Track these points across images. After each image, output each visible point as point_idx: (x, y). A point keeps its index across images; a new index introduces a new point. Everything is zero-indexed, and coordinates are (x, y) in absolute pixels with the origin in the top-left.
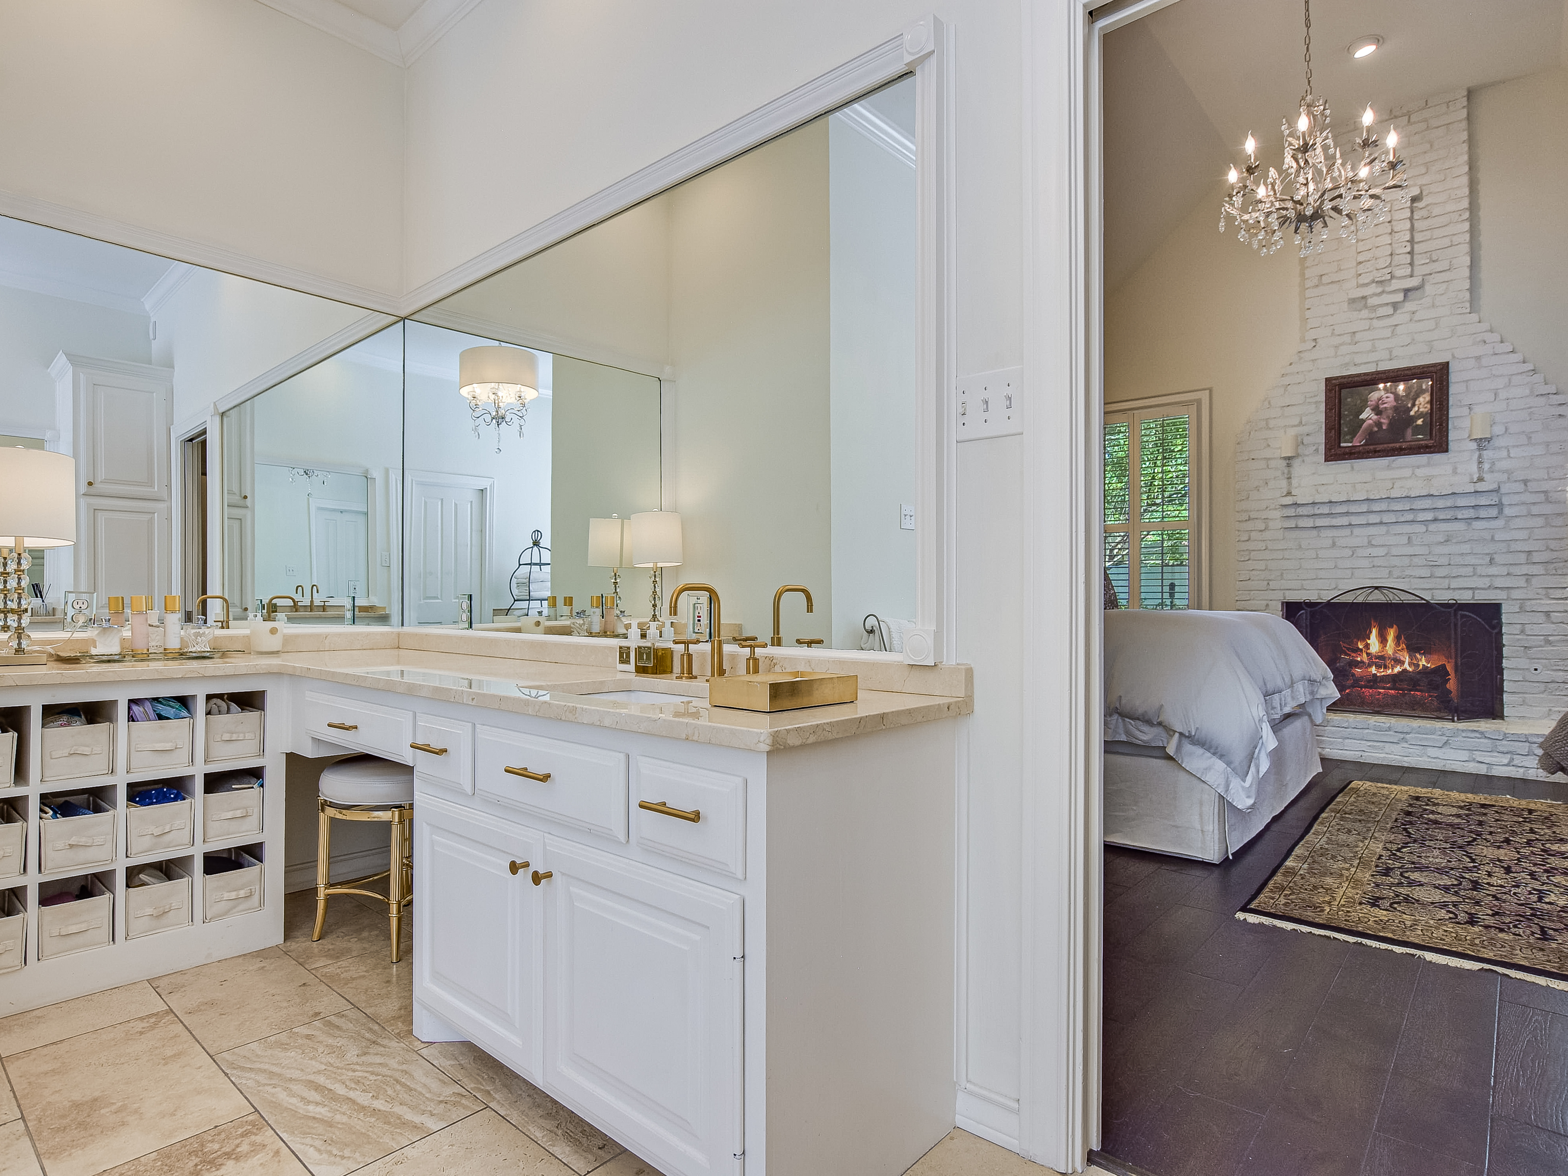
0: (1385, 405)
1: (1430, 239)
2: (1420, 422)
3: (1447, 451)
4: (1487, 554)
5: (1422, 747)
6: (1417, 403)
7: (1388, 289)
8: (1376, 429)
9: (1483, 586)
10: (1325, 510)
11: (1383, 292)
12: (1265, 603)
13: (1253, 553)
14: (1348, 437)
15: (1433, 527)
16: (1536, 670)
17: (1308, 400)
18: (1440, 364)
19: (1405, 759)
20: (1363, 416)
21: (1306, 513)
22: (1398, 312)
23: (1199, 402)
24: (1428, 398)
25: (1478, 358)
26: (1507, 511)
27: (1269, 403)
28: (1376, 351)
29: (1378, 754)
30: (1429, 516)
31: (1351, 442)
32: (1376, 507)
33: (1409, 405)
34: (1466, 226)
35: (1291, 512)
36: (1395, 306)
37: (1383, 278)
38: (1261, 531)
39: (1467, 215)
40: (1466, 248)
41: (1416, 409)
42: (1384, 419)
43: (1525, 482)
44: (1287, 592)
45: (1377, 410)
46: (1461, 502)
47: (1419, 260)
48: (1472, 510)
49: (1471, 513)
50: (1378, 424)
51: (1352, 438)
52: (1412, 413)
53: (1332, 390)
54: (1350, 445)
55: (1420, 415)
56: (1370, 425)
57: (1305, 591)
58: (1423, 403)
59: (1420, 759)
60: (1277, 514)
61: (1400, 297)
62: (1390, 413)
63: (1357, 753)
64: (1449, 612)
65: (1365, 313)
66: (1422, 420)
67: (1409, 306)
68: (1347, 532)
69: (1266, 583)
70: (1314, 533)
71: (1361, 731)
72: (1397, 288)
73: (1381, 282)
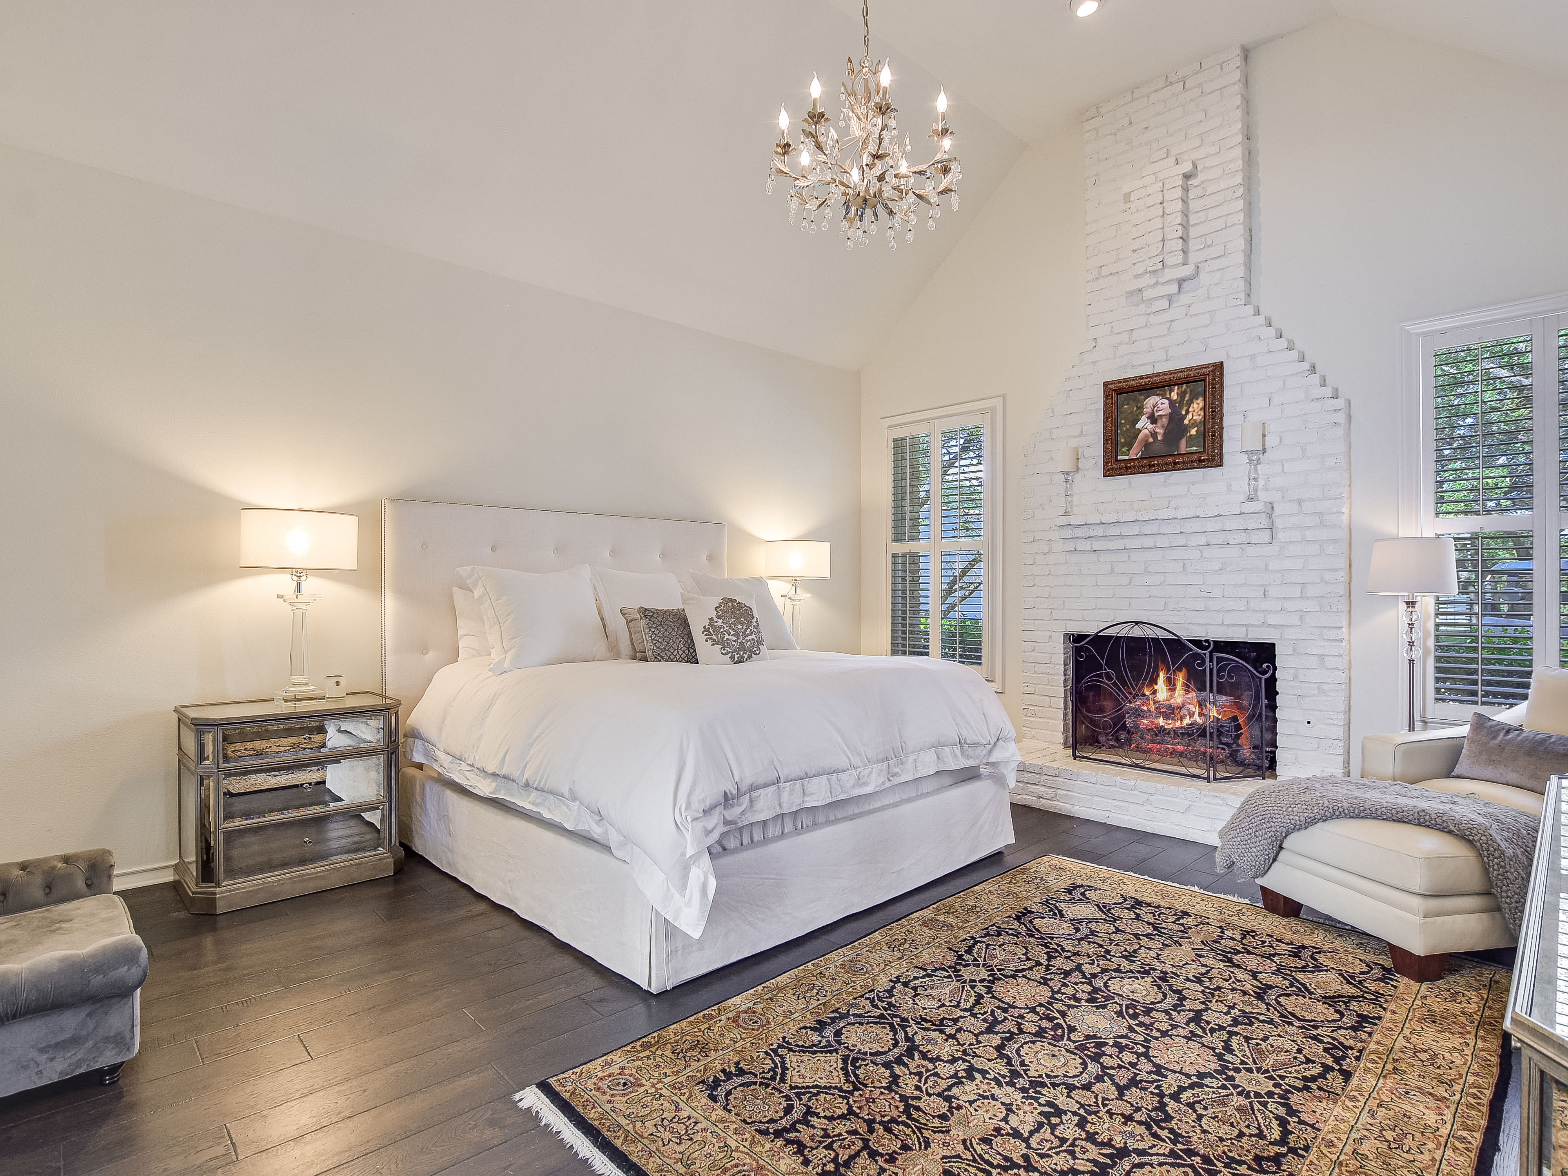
0: (1160, 413)
1: (1205, 221)
2: (1193, 432)
3: (1220, 465)
4: (1263, 586)
5: (1166, 812)
6: (1190, 410)
7: (1162, 280)
8: (1151, 440)
9: (1256, 623)
10: (1099, 531)
11: (1157, 283)
12: (1048, 634)
13: (1037, 578)
14: (1124, 449)
15: (1207, 552)
16: (1309, 723)
17: (1088, 408)
18: (1213, 365)
19: (1149, 823)
20: (1139, 425)
21: (1082, 536)
22: (1174, 306)
23: (993, 410)
24: (1202, 405)
25: (1253, 357)
26: (1281, 536)
27: (1053, 411)
28: (1153, 351)
29: (1123, 816)
30: (1202, 540)
31: (1128, 455)
32: (1147, 529)
33: (1184, 413)
34: (1240, 204)
35: (1067, 533)
36: (1170, 299)
37: (1155, 268)
38: (1045, 554)
39: (1241, 191)
40: (1240, 229)
41: (1190, 416)
42: (1159, 428)
43: (1300, 502)
44: (1069, 623)
45: (1153, 419)
46: (1230, 524)
47: (1193, 245)
48: (1243, 534)
49: (1242, 537)
50: (1154, 434)
51: (1128, 450)
52: (1186, 422)
53: (1109, 395)
54: (1127, 458)
55: (1194, 424)
56: (1146, 436)
57: (1085, 623)
58: (1195, 411)
59: (1163, 825)
60: (1056, 535)
61: (1174, 288)
62: (1165, 420)
63: (1103, 813)
64: (1205, 654)
65: (1142, 308)
66: (1196, 429)
67: (1184, 299)
68: (1124, 556)
69: (1049, 612)
70: (1094, 556)
71: (1107, 788)
72: (1171, 278)
73: (1155, 271)
